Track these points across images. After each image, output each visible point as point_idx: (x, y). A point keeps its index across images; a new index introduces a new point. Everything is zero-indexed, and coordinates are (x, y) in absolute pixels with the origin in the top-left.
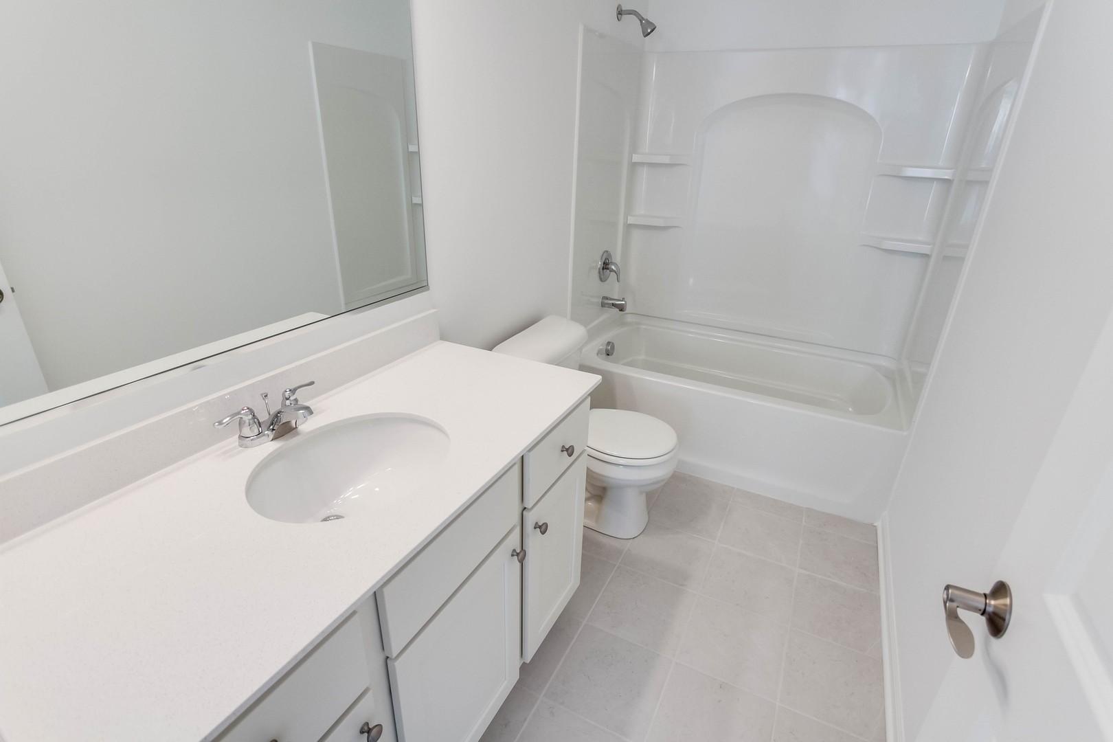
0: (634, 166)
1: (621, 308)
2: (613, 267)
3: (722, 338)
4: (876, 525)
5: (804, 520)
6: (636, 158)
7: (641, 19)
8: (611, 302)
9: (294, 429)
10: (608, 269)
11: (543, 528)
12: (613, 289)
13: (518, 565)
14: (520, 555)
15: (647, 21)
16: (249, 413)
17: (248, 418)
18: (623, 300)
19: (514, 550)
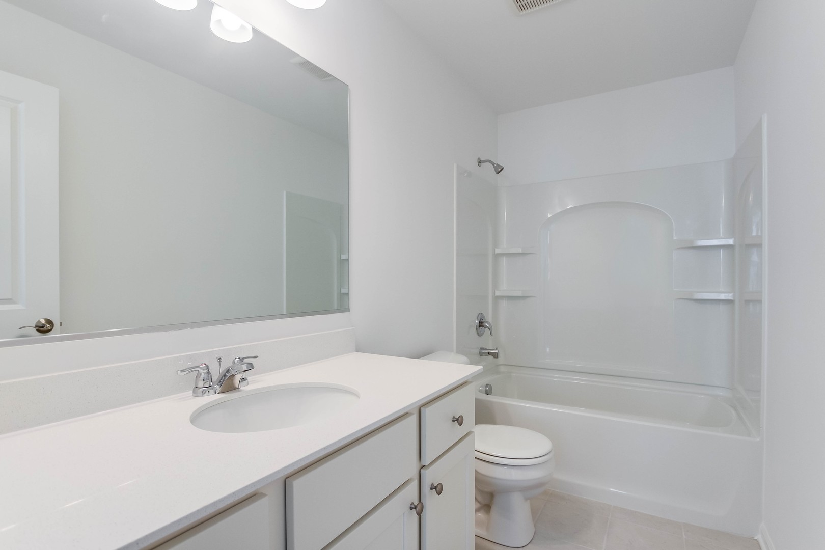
0: (497, 256)
1: (495, 356)
2: (487, 325)
3: (582, 380)
4: (756, 538)
5: (684, 535)
6: (498, 251)
7: (493, 164)
8: (487, 351)
9: (237, 388)
10: (483, 326)
11: (438, 489)
12: (488, 342)
13: (416, 517)
14: (418, 508)
15: (497, 165)
16: (205, 368)
17: (203, 372)
18: (496, 349)
19: (412, 503)
